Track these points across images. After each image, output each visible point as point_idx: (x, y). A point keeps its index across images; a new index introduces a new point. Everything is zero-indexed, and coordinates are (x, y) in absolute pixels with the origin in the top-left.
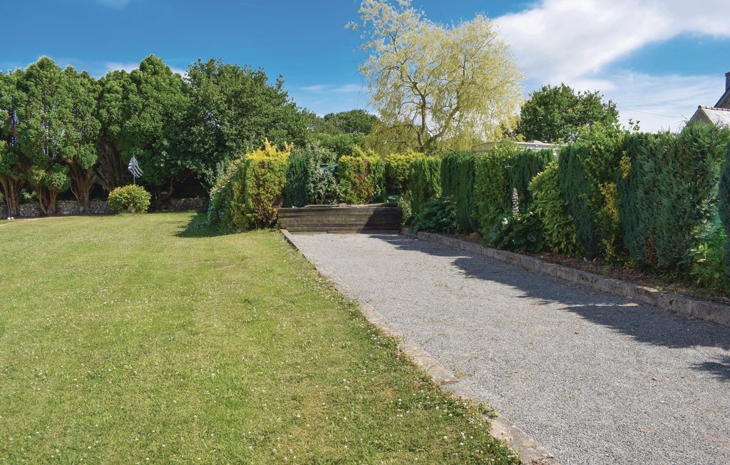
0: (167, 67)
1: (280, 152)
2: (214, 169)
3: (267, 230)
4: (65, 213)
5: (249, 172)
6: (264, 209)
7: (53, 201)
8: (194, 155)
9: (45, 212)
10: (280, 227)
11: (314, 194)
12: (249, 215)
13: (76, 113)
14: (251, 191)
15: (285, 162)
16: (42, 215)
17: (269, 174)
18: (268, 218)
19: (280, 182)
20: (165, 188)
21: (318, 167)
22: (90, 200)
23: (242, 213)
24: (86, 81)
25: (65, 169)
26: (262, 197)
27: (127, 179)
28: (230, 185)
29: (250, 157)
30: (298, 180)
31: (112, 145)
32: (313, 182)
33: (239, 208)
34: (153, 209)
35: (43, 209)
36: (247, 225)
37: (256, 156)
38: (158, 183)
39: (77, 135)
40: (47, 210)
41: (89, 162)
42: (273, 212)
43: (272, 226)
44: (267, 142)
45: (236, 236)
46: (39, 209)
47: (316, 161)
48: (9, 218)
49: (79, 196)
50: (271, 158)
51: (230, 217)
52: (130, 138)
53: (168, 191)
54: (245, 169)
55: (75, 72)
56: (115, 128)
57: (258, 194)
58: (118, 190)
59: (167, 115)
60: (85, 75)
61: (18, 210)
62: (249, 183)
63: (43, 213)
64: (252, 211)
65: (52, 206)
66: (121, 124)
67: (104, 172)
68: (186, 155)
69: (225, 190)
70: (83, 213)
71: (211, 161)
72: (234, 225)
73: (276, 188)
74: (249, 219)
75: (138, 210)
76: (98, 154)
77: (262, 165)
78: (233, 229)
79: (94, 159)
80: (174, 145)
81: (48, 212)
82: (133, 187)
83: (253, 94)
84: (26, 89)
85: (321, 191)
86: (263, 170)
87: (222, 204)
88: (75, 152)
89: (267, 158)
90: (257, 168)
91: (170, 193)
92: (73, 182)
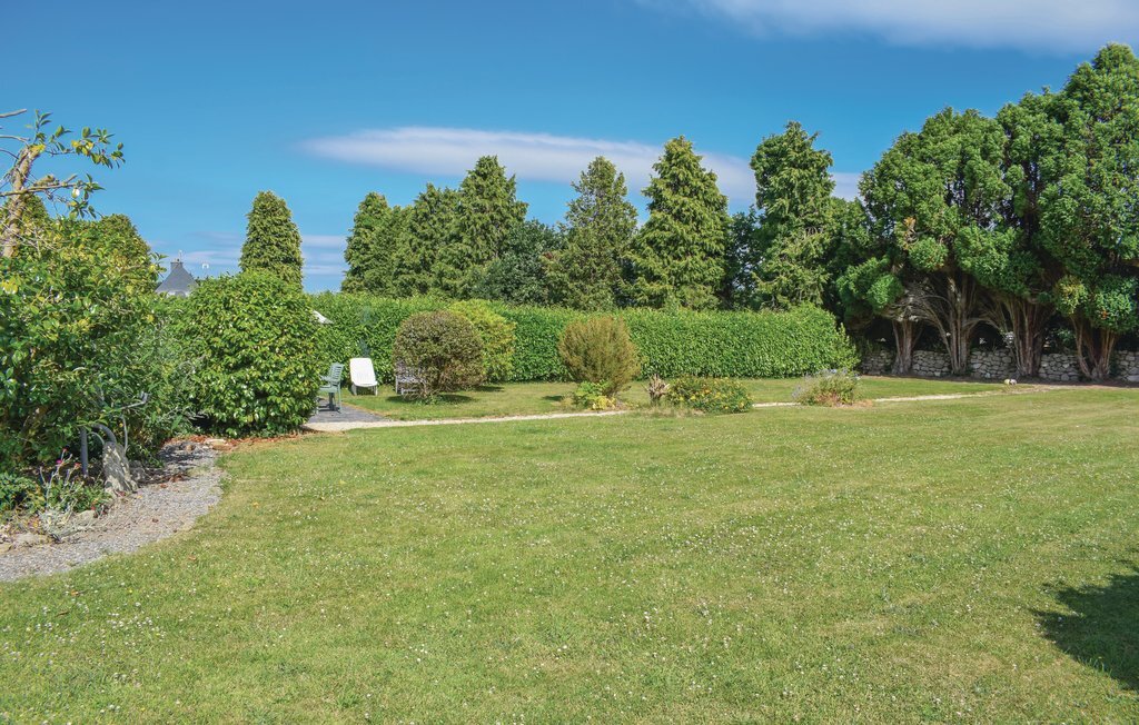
7: (1107, 351)
9: (1088, 374)
16: (1083, 380)
35: (1084, 366)
40: (1091, 371)
46: (1077, 366)
48: (1007, 381)
61: (1036, 365)
63: (1084, 375)
65: (1105, 362)
81: (1095, 374)
84: (1063, 116)
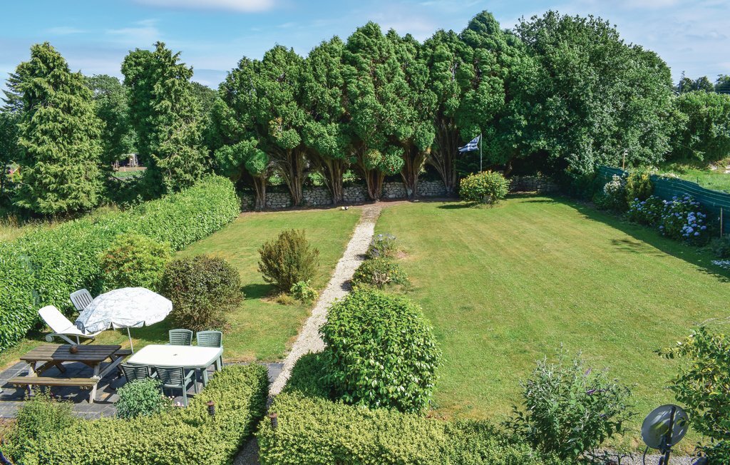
4: (390, 196)
9: (372, 197)
24: (411, 46)
25: (401, 151)
35: (370, 192)
40: (373, 194)
41: (427, 143)
49: (407, 178)
53: (505, 170)
55: (398, 35)
56: (454, 103)
63: (370, 198)
70: (412, 197)
75: (495, 200)
76: (436, 131)
79: (432, 138)
81: (375, 197)
88: (411, 131)
91: (508, 172)
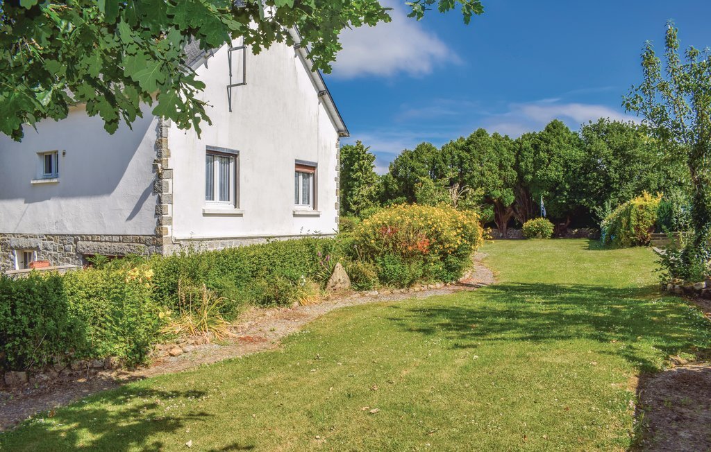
0: (567, 128)
1: (653, 199)
2: (603, 207)
3: (643, 247)
5: (633, 211)
6: (642, 234)
8: (588, 195)
10: (652, 245)
11: (676, 225)
12: (632, 238)
13: (501, 166)
14: (634, 223)
15: (656, 205)
17: (645, 213)
18: (644, 240)
19: (653, 218)
20: (563, 220)
21: (680, 208)
22: (507, 228)
23: (628, 236)
24: (507, 142)
25: (492, 207)
26: (641, 227)
27: (536, 213)
28: (619, 219)
29: (634, 202)
30: (665, 216)
31: (526, 189)
32: (676, 218)
33: (625, 233)
34: (554, 236)
36: (630, 244)
37: (637, 201)
38: (558, 216)
39: (500, 182)
41: (509, 202)
42: (648, 236)
43: (647, 245)
44: (645, 193)
45: (623, 250)
47: (678, 204)
49: (500, 225)
50: (647, 203)
51: (620, 239)
52: (539, 184)
53: (566, 223)
54: (630, 210)
55: (500, 136)
56: (530, 177)
57: (638, 225)
58: (530, 222)
59: (566, 165)
60: (506, 138)
62: (632, 218)
64: (634, 235)
66: (533, 174)
67: (519, 208)
68: (582, 194)
69: (616, 223)
70: (502, 238)
71: (601, 200)
72: (622, 244)
73: (650, 221)
74: (632, 240)
75: (544, 237)
76: (515, 194)
77: (641, 207)
78: (622, 246)
79: (512, 198)
80: (573, 187)
82: (541, 220)
83: (635, 145)
84: (468, 151)
85: (681, 223)
86: (642, 210)
87: (613, 231)
88: (500, 194)
89: (644, 202)
90: (638, 209)
91: (567, 225)
92: (496, 215)
